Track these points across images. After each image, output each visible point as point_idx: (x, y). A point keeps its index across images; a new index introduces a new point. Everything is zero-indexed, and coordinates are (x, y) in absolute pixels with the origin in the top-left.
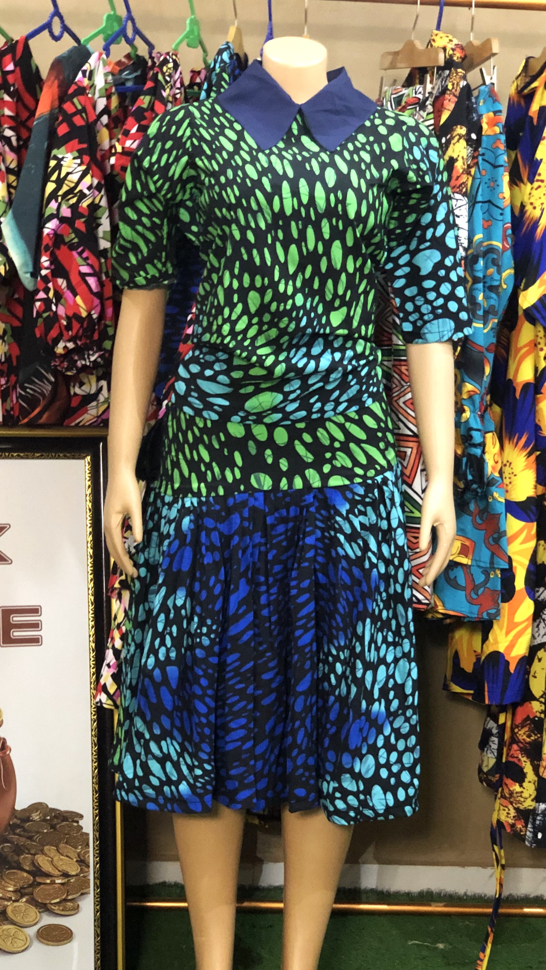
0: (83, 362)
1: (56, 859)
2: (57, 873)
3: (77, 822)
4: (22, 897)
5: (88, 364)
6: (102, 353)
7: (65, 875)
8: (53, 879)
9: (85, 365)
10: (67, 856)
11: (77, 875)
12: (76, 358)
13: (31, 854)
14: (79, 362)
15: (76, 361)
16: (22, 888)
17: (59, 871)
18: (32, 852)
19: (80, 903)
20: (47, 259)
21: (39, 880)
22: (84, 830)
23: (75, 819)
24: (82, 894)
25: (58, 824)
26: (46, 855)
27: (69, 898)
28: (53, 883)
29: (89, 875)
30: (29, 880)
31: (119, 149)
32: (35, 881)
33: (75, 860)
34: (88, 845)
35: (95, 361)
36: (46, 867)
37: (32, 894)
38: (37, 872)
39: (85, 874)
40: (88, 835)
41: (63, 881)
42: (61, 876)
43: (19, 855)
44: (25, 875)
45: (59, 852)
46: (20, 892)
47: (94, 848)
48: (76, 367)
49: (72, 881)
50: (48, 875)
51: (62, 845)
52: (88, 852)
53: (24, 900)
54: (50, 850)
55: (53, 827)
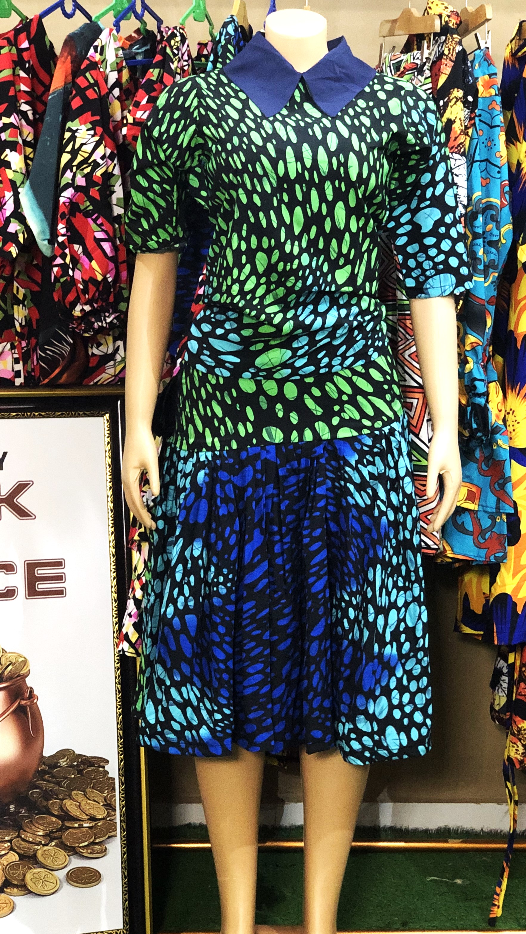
0: (100, 324)
1: (83, 803)
2: (85, 817)
3: (103, 767)
4: (51, 840)
5: (105, 325)
6: (117, 314)
7: (93, 819)
8: (81, 823)
9: (102, 326)
10: (94, 801)
11: (103, 819)
12: (93, 320)
13: (60, 799)
14: (96, 324)
15: (94, 323)
16: (52, 832)
17: (87, 815)
18: (61, 797)
19: (107, 846)
20: (64, 226)
21: (68, 824)
22: (110, 775)
23: (101, 764)
24: (109, 837)
25: (84, 769)
26: (74, 800)
27: (97, 841)
28: (81, 826)
29: (115, 819)
30: (58, 824)
31: (130, 120)
32: (63, 825)
33: (102, 804)
34: (114, 789)
35: (111, 322)
36: (74, 811)
37: (61, 838)
38: (66, 816)
39: (112, 818)
40: (113, 779)
41: (91, 825)
42: (88, 819)
43: (48, 800)
44: (54, 819)
45: (85, 796)
46: (49, 837)
47: (120, 792)
48: (94, 329)
49: (99, 824)
50: (76, 819)
51: (88, 790)
52: (114, 796)
53: (53, 843)
54: (77, 794)
55: (80, 772)
